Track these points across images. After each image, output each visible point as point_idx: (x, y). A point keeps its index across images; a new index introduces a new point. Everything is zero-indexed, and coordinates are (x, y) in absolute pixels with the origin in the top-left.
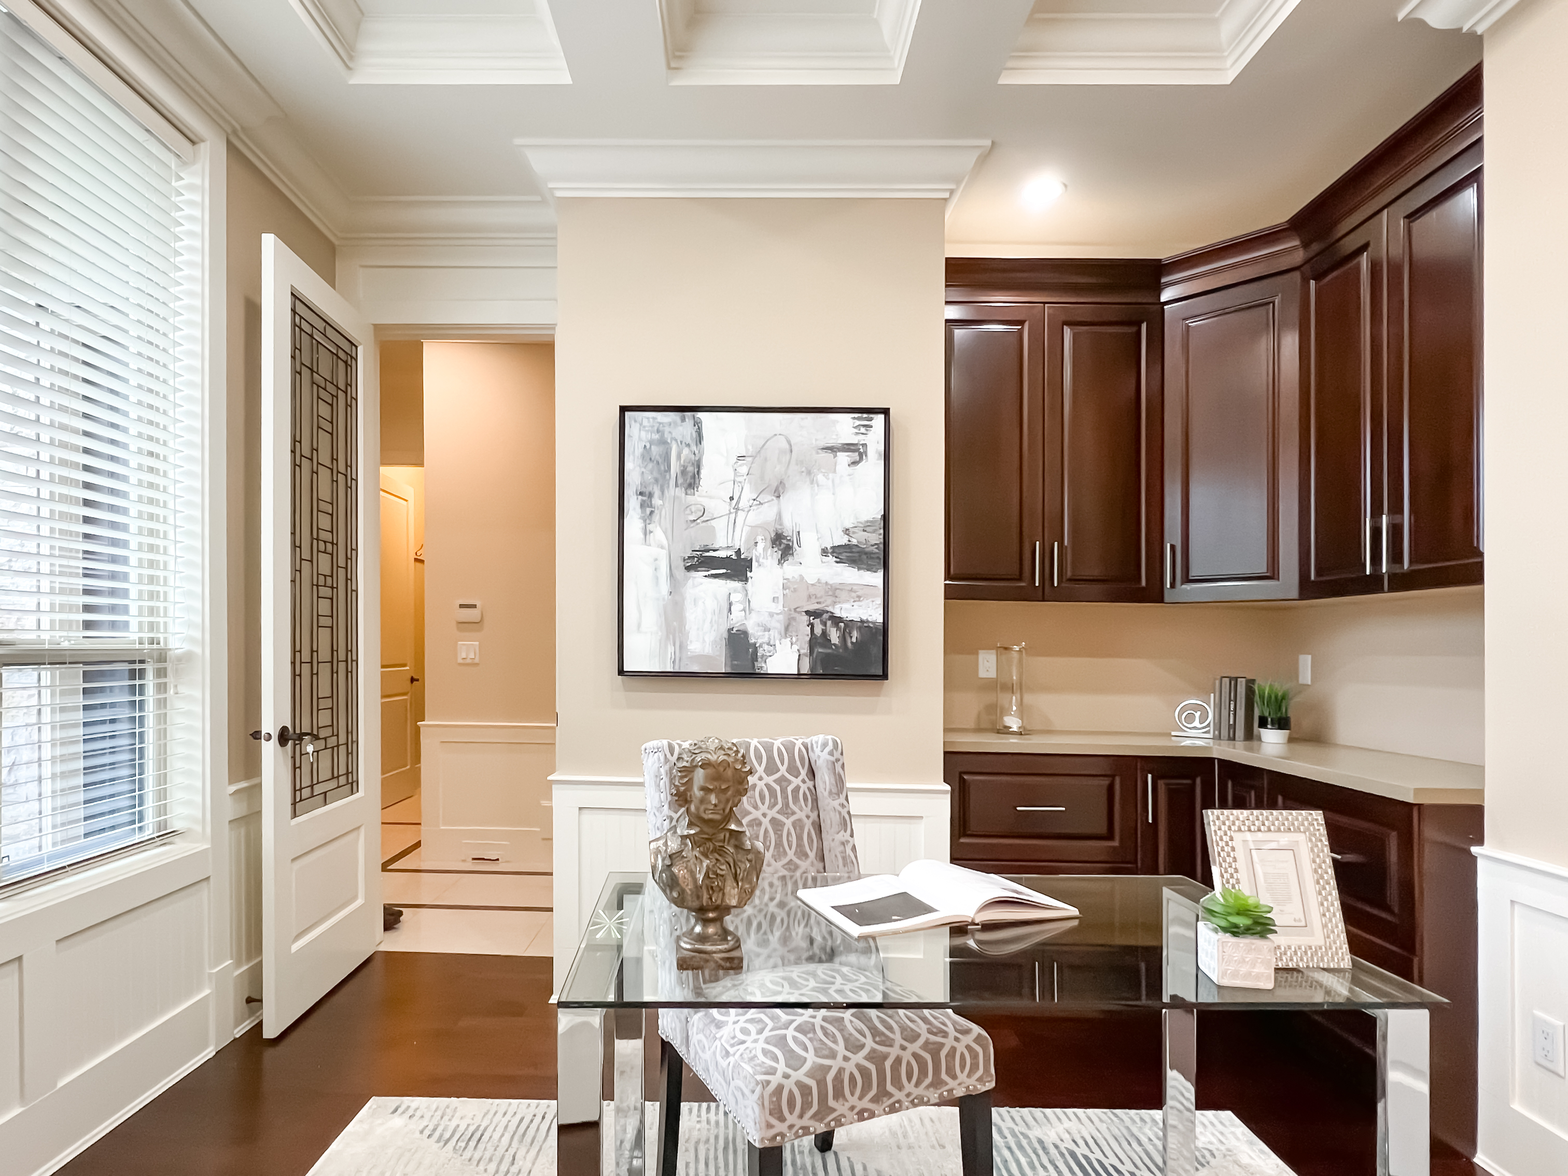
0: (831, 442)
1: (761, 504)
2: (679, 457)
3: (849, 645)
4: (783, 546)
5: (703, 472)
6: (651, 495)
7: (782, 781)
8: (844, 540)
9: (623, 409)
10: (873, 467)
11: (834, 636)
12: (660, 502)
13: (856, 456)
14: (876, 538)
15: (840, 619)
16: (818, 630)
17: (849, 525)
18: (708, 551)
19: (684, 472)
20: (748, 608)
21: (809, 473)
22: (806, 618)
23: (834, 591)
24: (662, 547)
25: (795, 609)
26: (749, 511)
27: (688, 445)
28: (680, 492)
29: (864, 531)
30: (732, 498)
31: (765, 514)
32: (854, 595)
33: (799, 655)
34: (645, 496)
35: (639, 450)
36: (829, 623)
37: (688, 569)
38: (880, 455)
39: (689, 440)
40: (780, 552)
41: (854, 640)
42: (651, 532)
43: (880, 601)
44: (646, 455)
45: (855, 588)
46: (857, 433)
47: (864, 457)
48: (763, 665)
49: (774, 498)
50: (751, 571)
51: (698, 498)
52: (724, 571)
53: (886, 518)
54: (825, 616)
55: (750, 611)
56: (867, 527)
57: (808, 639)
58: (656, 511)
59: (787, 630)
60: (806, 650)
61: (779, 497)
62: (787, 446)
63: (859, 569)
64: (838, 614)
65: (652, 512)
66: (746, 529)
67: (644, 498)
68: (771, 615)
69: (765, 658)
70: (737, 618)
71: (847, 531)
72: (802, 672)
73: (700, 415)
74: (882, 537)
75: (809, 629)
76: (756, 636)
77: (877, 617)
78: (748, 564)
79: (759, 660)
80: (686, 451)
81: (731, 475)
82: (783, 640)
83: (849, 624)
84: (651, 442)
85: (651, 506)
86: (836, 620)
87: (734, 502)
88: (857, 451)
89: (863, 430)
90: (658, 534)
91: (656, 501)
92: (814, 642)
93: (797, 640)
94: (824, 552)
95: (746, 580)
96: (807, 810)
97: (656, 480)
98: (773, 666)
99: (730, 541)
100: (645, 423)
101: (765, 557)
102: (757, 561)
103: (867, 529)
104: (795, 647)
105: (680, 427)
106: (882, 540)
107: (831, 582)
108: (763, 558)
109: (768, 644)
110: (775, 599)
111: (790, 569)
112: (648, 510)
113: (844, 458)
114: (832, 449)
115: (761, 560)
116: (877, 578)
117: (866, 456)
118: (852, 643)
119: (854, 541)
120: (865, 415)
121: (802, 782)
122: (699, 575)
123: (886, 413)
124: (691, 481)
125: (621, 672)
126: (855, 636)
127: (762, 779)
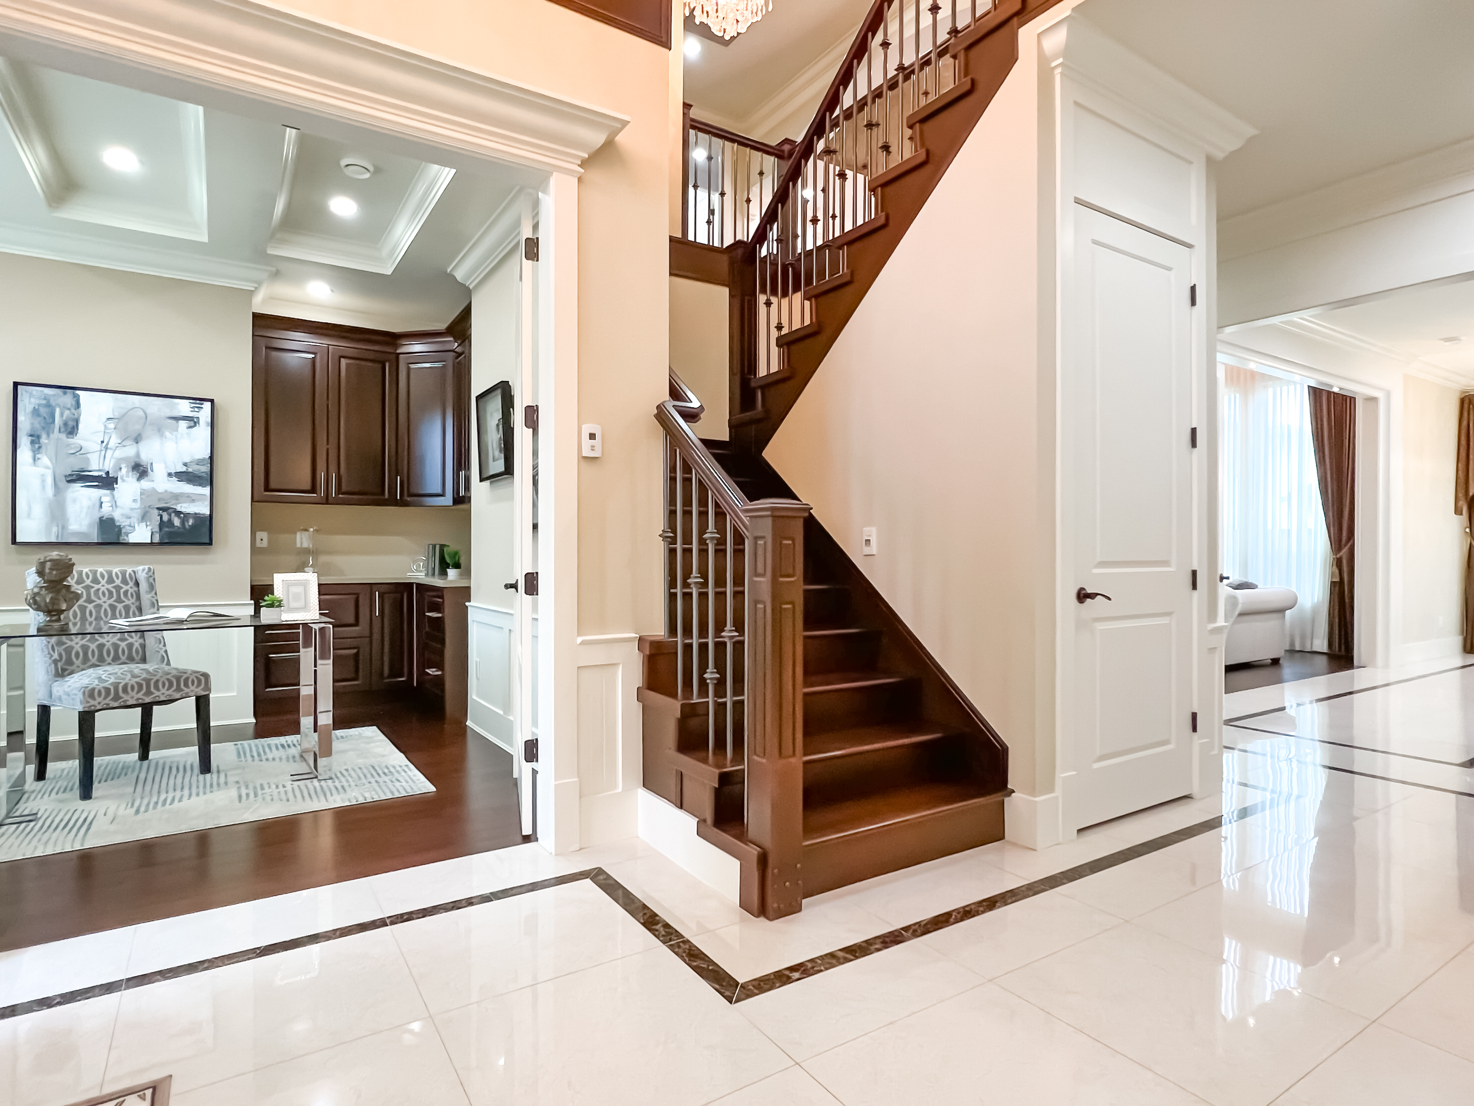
0: (174, 415)
1: (124, 446)
2: (62, 415)
3: (187, 527)
4: (140, 471)
5: (80, 426)
6: (39, 437)
7: (118, 588)
8: (184, 469)
9: (16, 385)
10: (203, 432)
11: (177, 522)
12: (46, 441)
13: (192, 424)
14: (206, 469)
15: (181, 512)
16: (166, 517)
17: (187, 460)
18: (84, 471)
19: (65, 424)
20: (115, 504)
21: (159, 430)
22: (156, 511)
23: (177, 497)
24: (48, 468)
25: (149, 506)
26: (116, 449)
27: (69, 409)
28: (63, 436)
29: (198, 464)
30: (102, 442)
31: (130, 451)
32: (189, 499)
33: (152, 533)
34: (35, 436)
35: (30, 408)
36: (173, 515)
37: (69, 481)
38: (208, 424)
39: (69, 406)
40: (138, 475)
41: (190, 523)
42: (39, 459)
43: (208, 502)
44: (36, 412)
45: (191, 495)
46: (192, 411)
47: (197, 425)
48: (126, 538)
49: (134, 443)
50: (117, 484)
51: (77, 440)
52: (97, 484)
53: (211, 458)
54: (170, 511)
55: (116, 506)
56: (199, 462)
57: (158, 523)
58: (43, 447)
59: (144, 517)
60: (157, 529)
61: (137, 443)
62: (143, 415)
63: (194, 485)
64: (179, 508)
65: (40, 447)
66: (113, 461)
67: (34, 438)
68: (132, 509)
69: (127, 534)
70: (106, 510)
72: (154, 542)
73: (78, 392)
74: (209, 468)
75: (159, 517)
76: (121, 521)
77: (205, 512)
78: (114, 480)
79: (123, 535)
80: (67, 413)
81: (103, 429)
82: (140, 524)
83: (187, 515)
84: (39, 405)
85: (39, 443)
86: (178, 513)
87: (104, 444)
88: (193, 422)
89: (196, 409)
90: (45, 460)
91: (44, 440)
92: (162, 524)
93: (150, 524)
94: (170, 475)
95: (113, 489)
96: (133, 600)
97: (43, 428)
98: (133, 538)
99: (101, 466)
100: (34, 393)
101: (128, 476)
102: (122, 478)
103: (200, 464)
104: (149, 528)
105: (62, 398)
106: (209, 470)
107: (175, 492)
108: (126, 477)
109: (130, 526)
110: (134, 501)
111: (145, 484)
112: (37, 446)
113: (183, 424)
114: (175, 419)
115: (125, 478)
116: (206, 491)
117: (199, 424)
118: (190, 526)
119: (190, 470)
120: (198, 402)
121: (130, 587)
122: (77, 486)
123: (212, 401)
124: (72, 429)
125: (14, 541)
126: (191, 522)
127: (103, 586)
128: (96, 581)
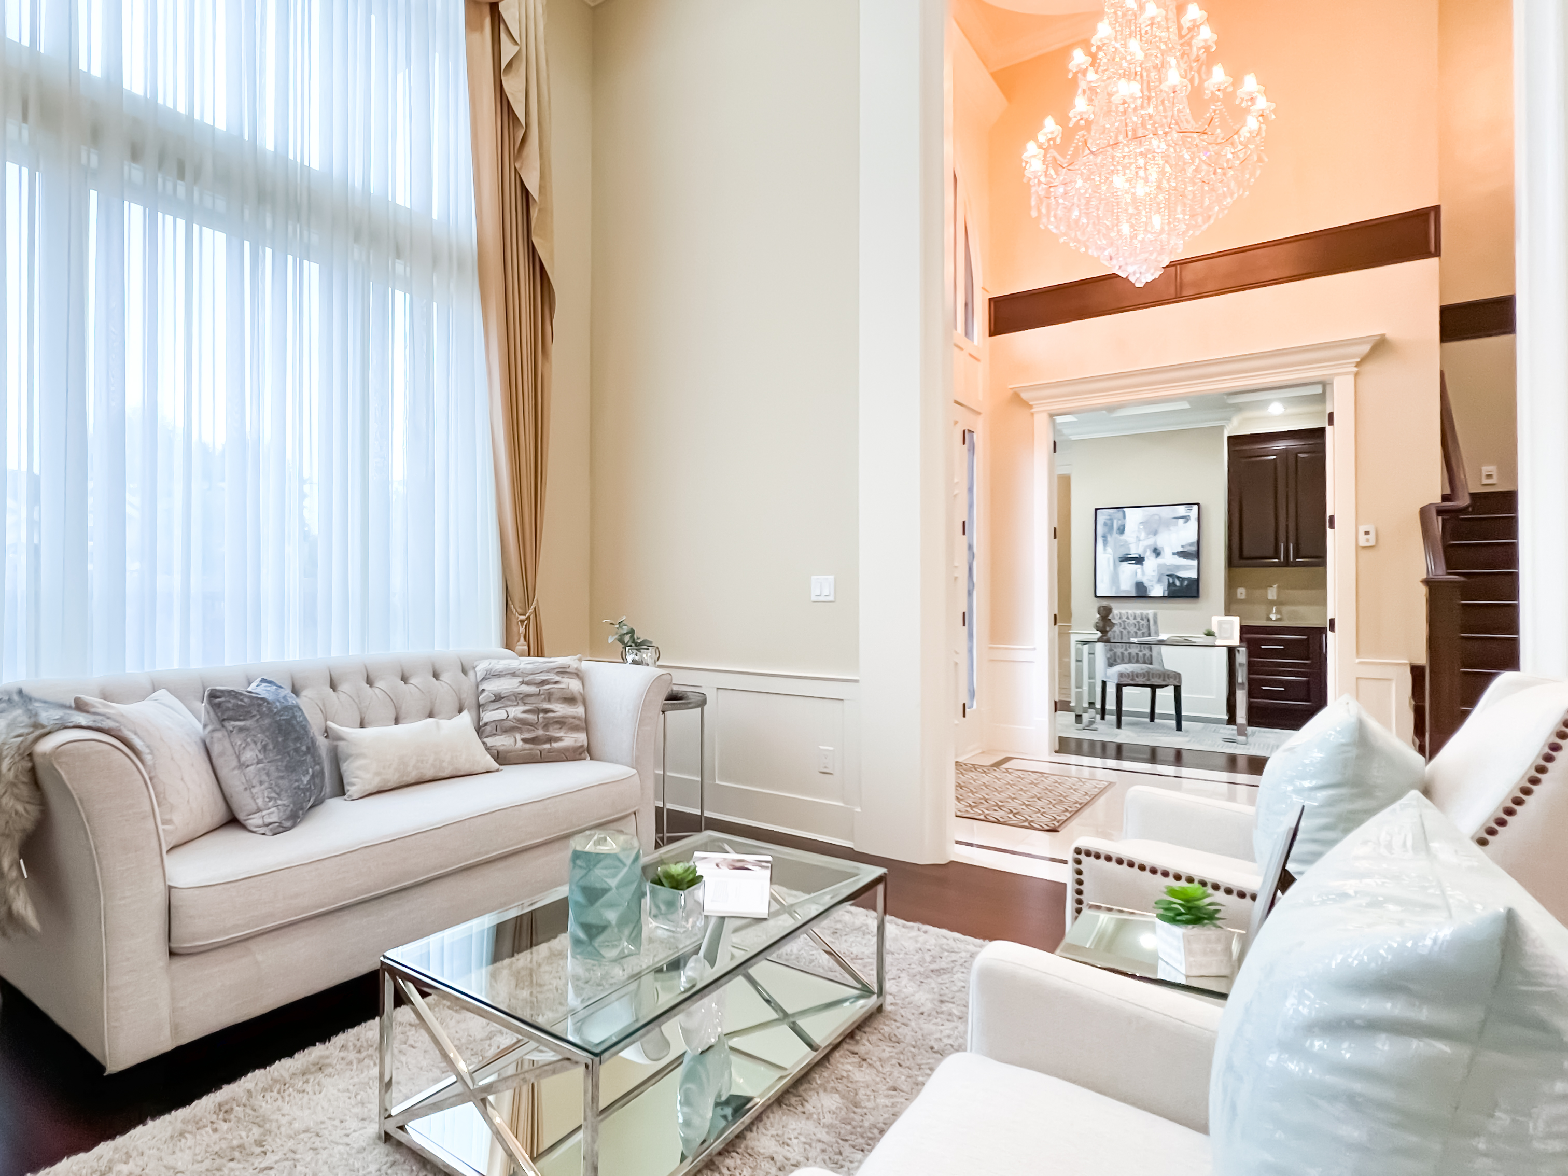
0: (1176, 516)
2: (1118, 522)
7: (1139, 622)
8: (1181, 550)
9: (1096, 510)
10: (1193, 524)
11: (1178, 583)
13: (1186, 520)
14: (1194, 548)
15: (1180, 577)
16: (1171, 581)
17: (1184, 544)
19: (1119, 529)
20: (1143, 573)
23: (1178, 567)
28: (1118, 536)
29: (1190, 546)
31: (1151, 541)
32: (1185, 568)
34: (1104, 537)
36: (1175, 579)
37: (1121, 561)
38: (1196, 518)
43: (1196, 570)
44: (1105, 524)
45: (1185, 566)
46: (1186, 512)
47: (1190, 520)
51: (1124, 537)
53: (1199, 541)
56: (1191, 544)
59: (1159, 581)
60: (1166, 588)
63: (1187, 559)
64: (1178, 575)
70: (1140, 578)
71: (1182, 546)
73: (1125, 509)
74: (1197, 548)
76: (1146, 584)
77: (1195, 576)
83: (1184, 579)
86: (1178, 577)
88: (1186, 518)
89: (1189, 511)
90: (1109, 550)
91: (1109, 539)
92: (1169, 585)
94: (1174, 554)
95: (1142, 564)
98: (1153, 593)
105: (1119, 514)
111: (1160, 560)
113: (1181, 521)
114: (1176, 518)
116: (1195, 562)
118: (1185, 585)
119: (1185, 550)
120: (1189, 506)
121: (1144, 622)
122: (1125, 564)
123: (1198, 504)
124: (1122, 530)
126: (1186, 583)
127: (1132, 621)
128: (1128, 618)
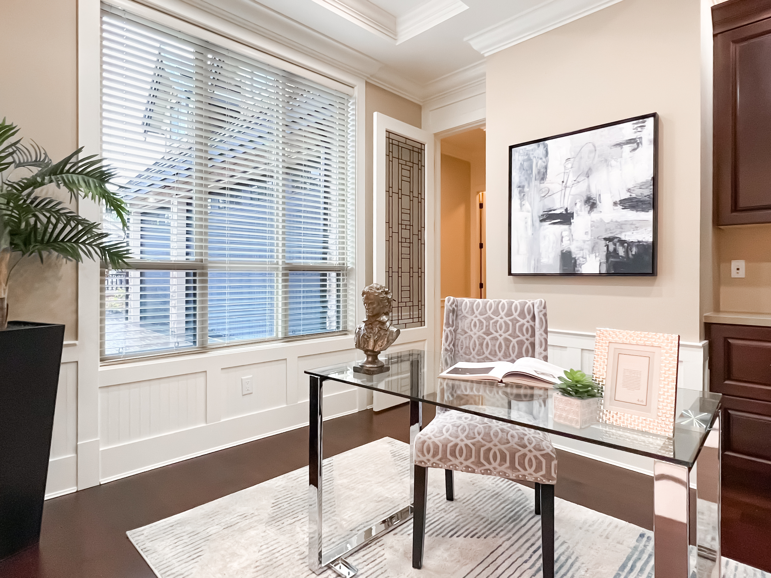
0: (619, 141)
1: (579, 182)
2: (537, 165)
3: (630, 256)
4: (590, 204)
5: (548, 171)
6: (523, 187)
7: (514, 320)
8: (627, 196)
9: (511, 148)
10: (646, 150)
11: (621, 251)
12: (528, 190)
13: (635, 145)
14: (648, 191)
15: (624, 242)
16: (611, 248)
17: (630, 186)
18: (550, 211)
19: (539, 172)
20: (571, 239)
21: (606, 160)
22: (603, 242)
23: (621, 225)
24: (529, 212)
25: (598, 238)
26: (572, 187)
27: (541, 159)
28: (537, 182)
29: (640, 188)
30: (563, 182)
31: (583, 186)
32: (633, 226)
33: (600, 263)
34: (521, 187)
36: (618, 244)
37: (541, 221)
38: (651, 142)
39: (541, 156)
40: (589, 207)
41: (634, 253)
42: (524, 205)
43: (651, 229)
44: (522, 167)
45: (634, 222)
46: (635, 132)
47: (640, 145)
48: (580, 269)
49: (586, 178)
50: (573, 219)
51: (546, 184)
52: (559, 220)
53: (655, 179)
54: (616, 240)
55: (573, 240)
57: (605, 253)
58: (526, 194)
59: (593, 249)
60: (604, 260)
61: (588, 177)
62: (593, 149)
63: (637, 211)
64: (623, 238)
65: (524, 195)
66: (571, 197)
67: (521, 189)
68: (584, 241)
69: (580, 265)
70: (566, 245)
71: (629, 190)
72: (602, 272)
73: (547, 142)
74: (652, 190)
75: (606, 248)
76: (576, 254)
77: (648, 238)
78: (572, 215)
79: (578, 266)
80: (540, 162)
81: (563, 170)
82: (591, 255)
83: (631, 244)
84: (524, 161)
85: (524, 192)
86: (622, 242)
87: (564, 183)
88: (635, 142)
89: (639, 129)
90: (527, 205)
91: (526, 189)
92: (609, 255)
93: (599, 255)
94: (615, 204)
95: (570, 224)
96: (527, 336)
97: (526, 179)
98: (585, 269)
99: (562, 204)
100: (521, 152)
101: (581, 211)
102: (577, 213)
103: (643, 187)
104: (598, 259)
105: (539, 150)
106: (652, 193)
107: (619, 220)
108: (580, 211)
109: (583, 257)
110: (586, 233)
111: (595, 215)
112: (522, 194)
113: (627, 148)
114: (620, 145)
115: (579, 212)
116: (649, 215)
117: (641, 144)
118: (632, 255)
119: (634, 195)
120: (641, 120)
121: (526, 322)
122: (547, 224)
123: (655, 115)
124: (543, 176)
125: (510, 274)
126: (634, 250)
127: (502, 318)
128: (496, 313)
